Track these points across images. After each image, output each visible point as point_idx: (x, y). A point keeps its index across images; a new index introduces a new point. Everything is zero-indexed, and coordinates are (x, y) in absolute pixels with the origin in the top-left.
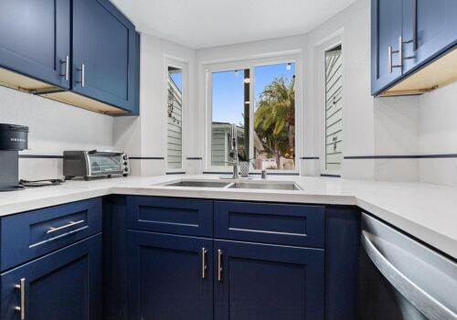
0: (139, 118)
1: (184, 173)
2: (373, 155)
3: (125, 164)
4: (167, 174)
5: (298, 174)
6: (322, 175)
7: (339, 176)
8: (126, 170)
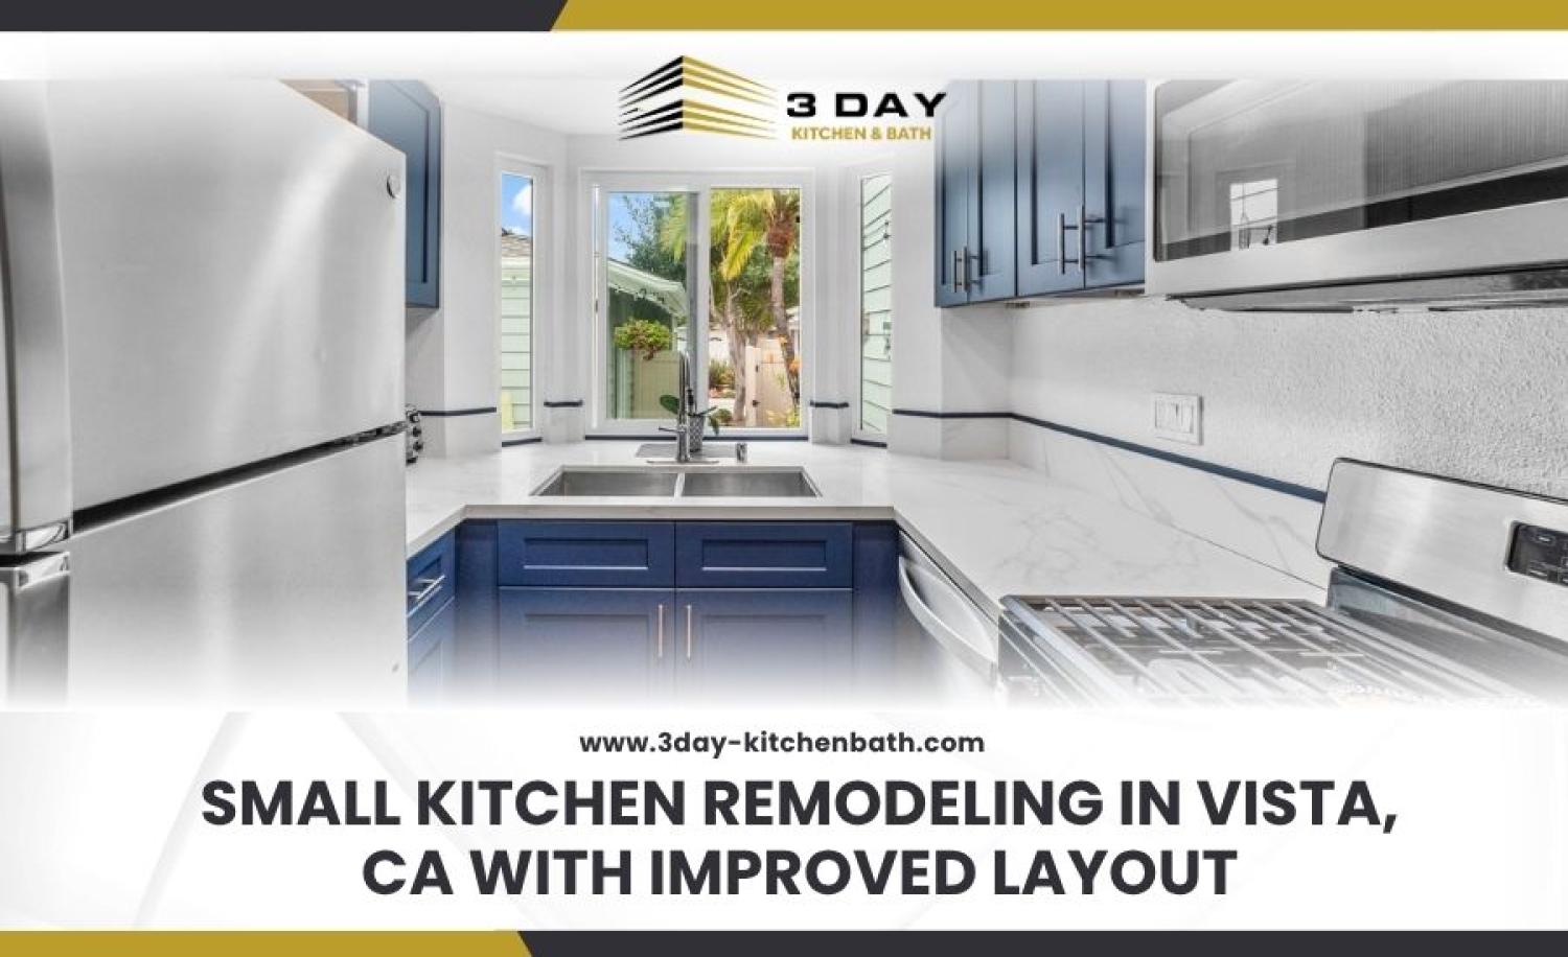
0: (437, 315)
1: (538, 440)
2: (939, 409)
3: (416, 432)
4: (505, 444)
5: (805, 438)
6: (854, 441)
7: (884, 445)
8: (418, 447)
